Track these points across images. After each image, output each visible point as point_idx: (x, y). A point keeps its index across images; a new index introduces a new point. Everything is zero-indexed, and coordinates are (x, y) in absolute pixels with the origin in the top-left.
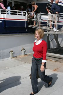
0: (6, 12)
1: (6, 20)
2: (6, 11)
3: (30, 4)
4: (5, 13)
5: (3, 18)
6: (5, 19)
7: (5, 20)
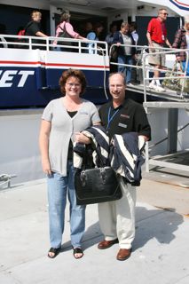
0: (48, 45)
1: (47, 67)
2: (48, 42)
3: (119, 19)
4: (44, 48)
5: (39, 63)
6: (44, 64)
7: (43, 66)
